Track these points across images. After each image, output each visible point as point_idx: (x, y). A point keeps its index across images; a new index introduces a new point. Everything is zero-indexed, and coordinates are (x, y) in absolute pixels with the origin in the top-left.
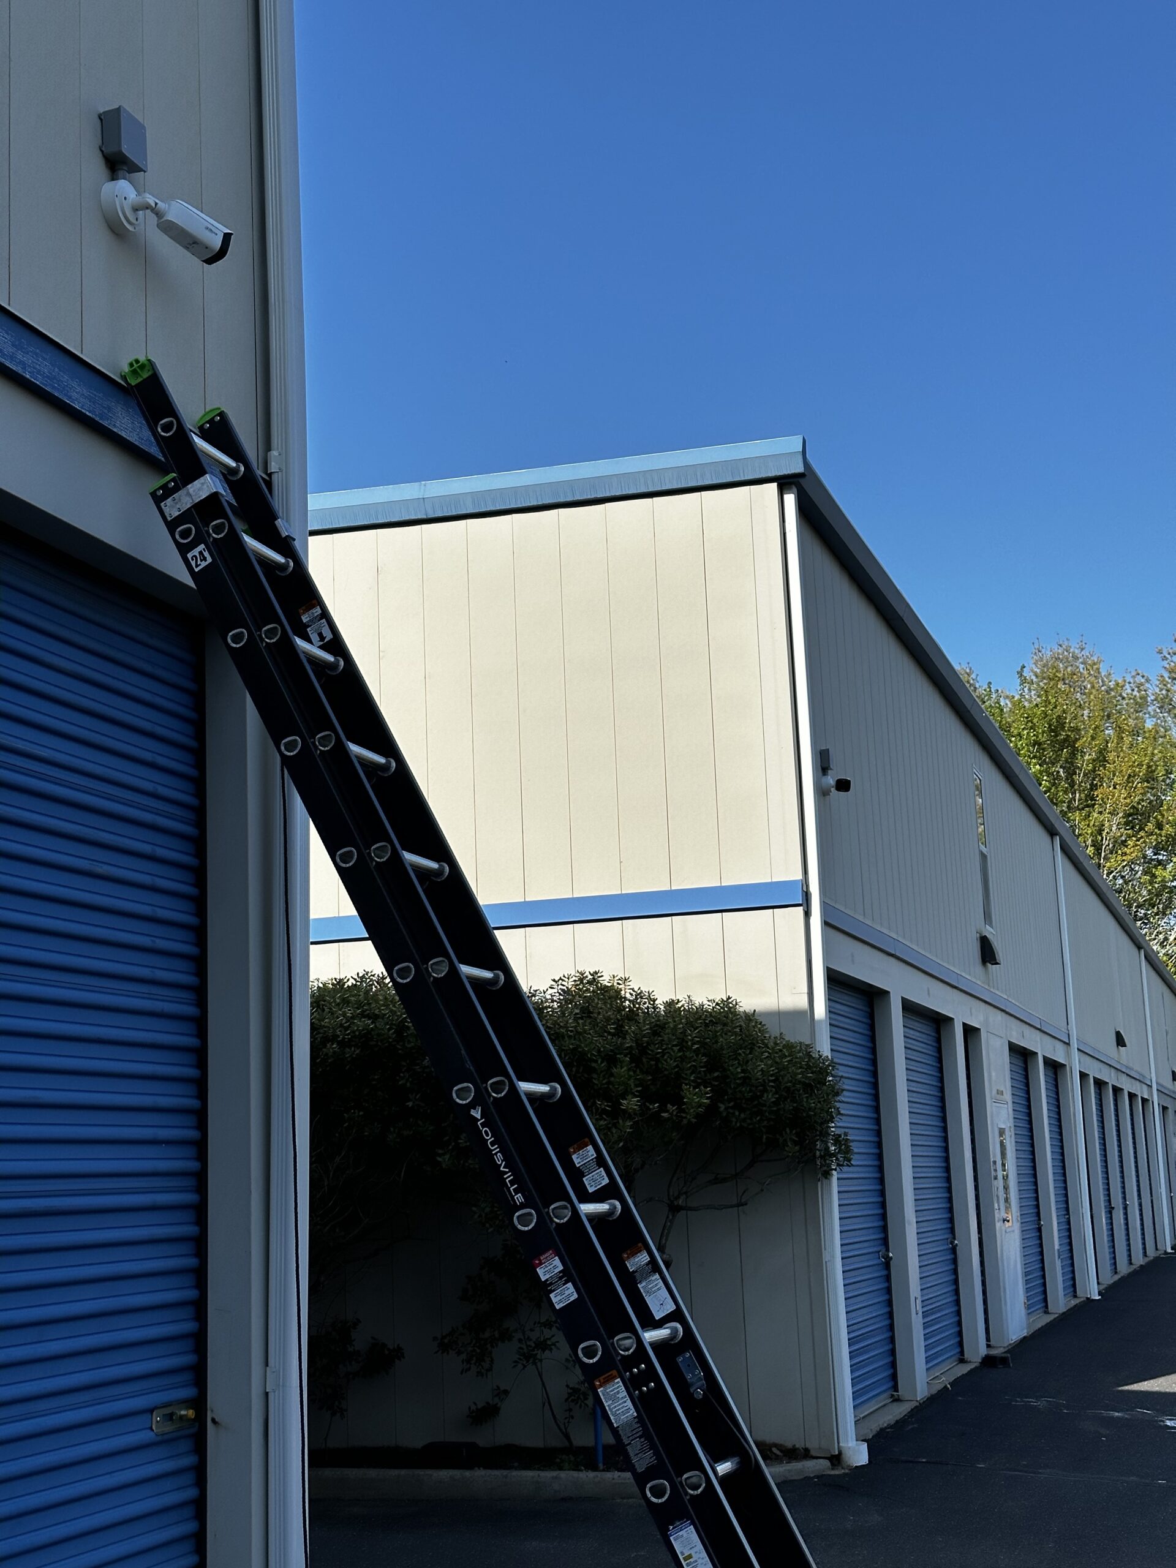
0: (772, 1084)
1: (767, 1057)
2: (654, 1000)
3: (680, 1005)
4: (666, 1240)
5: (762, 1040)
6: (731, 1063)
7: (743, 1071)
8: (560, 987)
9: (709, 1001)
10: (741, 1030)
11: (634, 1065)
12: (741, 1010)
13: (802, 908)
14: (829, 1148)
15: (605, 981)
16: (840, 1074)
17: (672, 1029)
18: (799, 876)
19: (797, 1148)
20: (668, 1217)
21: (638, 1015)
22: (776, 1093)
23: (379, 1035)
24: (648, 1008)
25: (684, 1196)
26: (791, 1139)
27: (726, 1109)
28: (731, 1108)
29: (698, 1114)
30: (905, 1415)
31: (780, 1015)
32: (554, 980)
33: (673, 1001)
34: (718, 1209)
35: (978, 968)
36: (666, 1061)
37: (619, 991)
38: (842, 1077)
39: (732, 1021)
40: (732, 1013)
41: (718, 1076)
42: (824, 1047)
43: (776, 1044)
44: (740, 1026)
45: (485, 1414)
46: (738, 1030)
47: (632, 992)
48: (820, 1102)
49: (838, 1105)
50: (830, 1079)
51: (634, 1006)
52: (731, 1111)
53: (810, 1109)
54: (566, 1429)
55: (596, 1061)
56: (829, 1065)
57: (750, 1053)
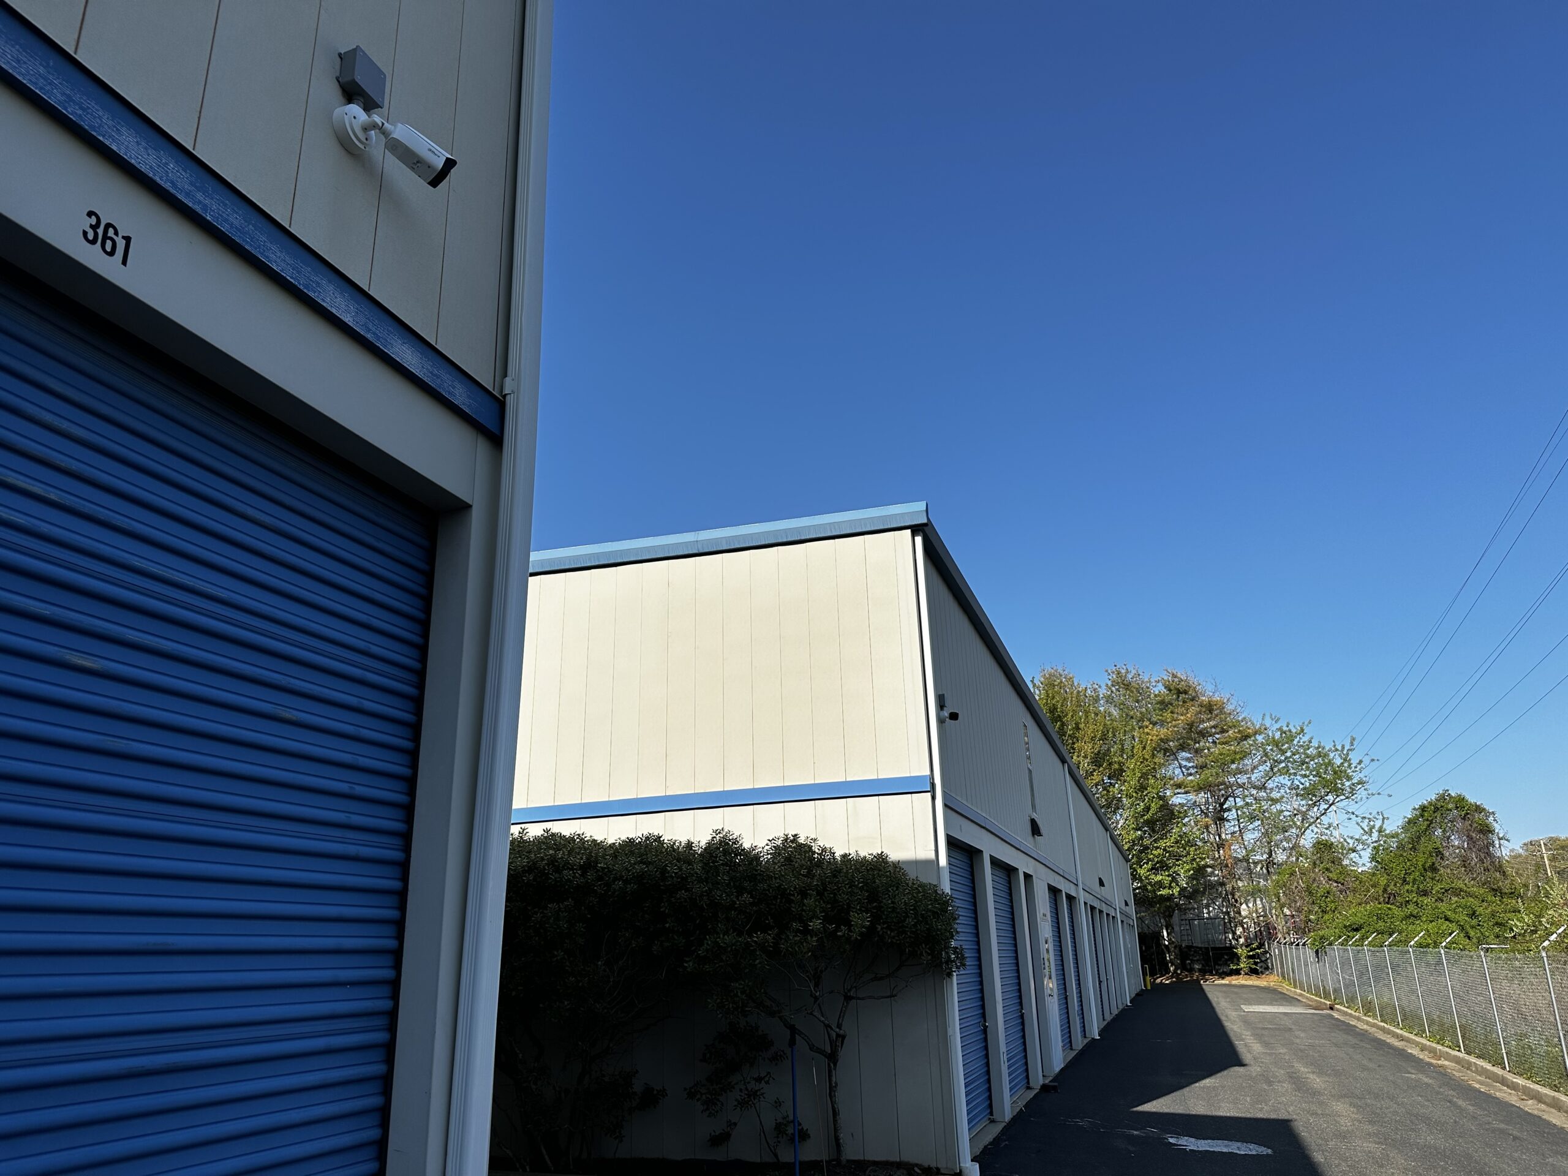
0: (911, 912)
1: (908, 893)
2: (834, 853)
3: (850, 857)
4: (843, 1020)
5: (905, 881)
6: (884, 897)
7: (893, 903)
8: (773, 844)
9: (869, 855)
10: (890, 874)
11: (819, 897)
12: (890, 860)
13: (929, 794)
14: (950, 956)
15: (802, 840)
16: (957, 905)
17: (845, 873)
18: (928, 773)
19: (930, 957)
20: (843, 1004)
21: (823, 863)
22: (915, 918)
23: (649, 875)
24: (830, 859)
25: (854, 989)
26: (926, 952)
27: (882, 929)
28: (885, 928)
29: (862, 932)
30: (999, 1133)
31: (917, 863)
32: (769, 840)
33: (846, 854)
34: (877, 999)
35: (1030, 838)
36: (840, 895)
37: (810, 847)
38: (958, 907)
39: (884, 868)
40: (884, 862)
41: (876, 906)
42: (946, 887)
43: (913, 884)
44: (890, 871)
45: (720, 1139)
46: (888, 874)
47: (819, 847)
48: (944, 925)
49: (956, 926)
50: (951, 908)
51: (821, 857)
52: (885, 930)
53: (938, 929)
54: (775, 1150)
55: (794, 895)
56: (949, 899)
57: (897, 890)
